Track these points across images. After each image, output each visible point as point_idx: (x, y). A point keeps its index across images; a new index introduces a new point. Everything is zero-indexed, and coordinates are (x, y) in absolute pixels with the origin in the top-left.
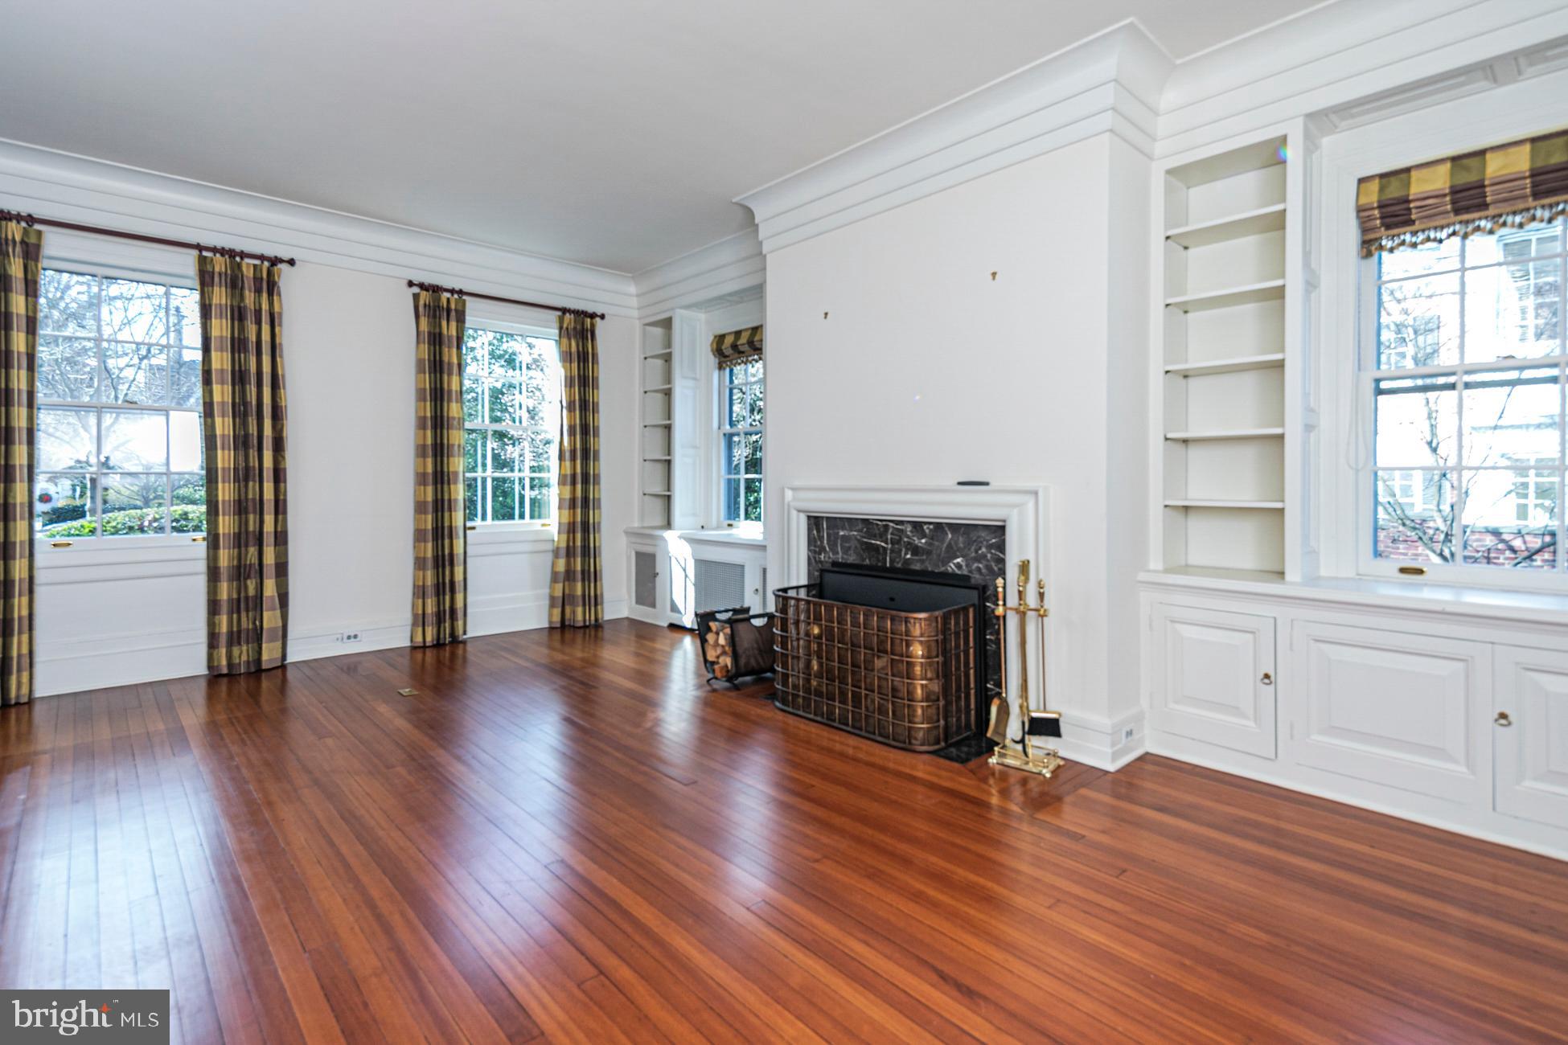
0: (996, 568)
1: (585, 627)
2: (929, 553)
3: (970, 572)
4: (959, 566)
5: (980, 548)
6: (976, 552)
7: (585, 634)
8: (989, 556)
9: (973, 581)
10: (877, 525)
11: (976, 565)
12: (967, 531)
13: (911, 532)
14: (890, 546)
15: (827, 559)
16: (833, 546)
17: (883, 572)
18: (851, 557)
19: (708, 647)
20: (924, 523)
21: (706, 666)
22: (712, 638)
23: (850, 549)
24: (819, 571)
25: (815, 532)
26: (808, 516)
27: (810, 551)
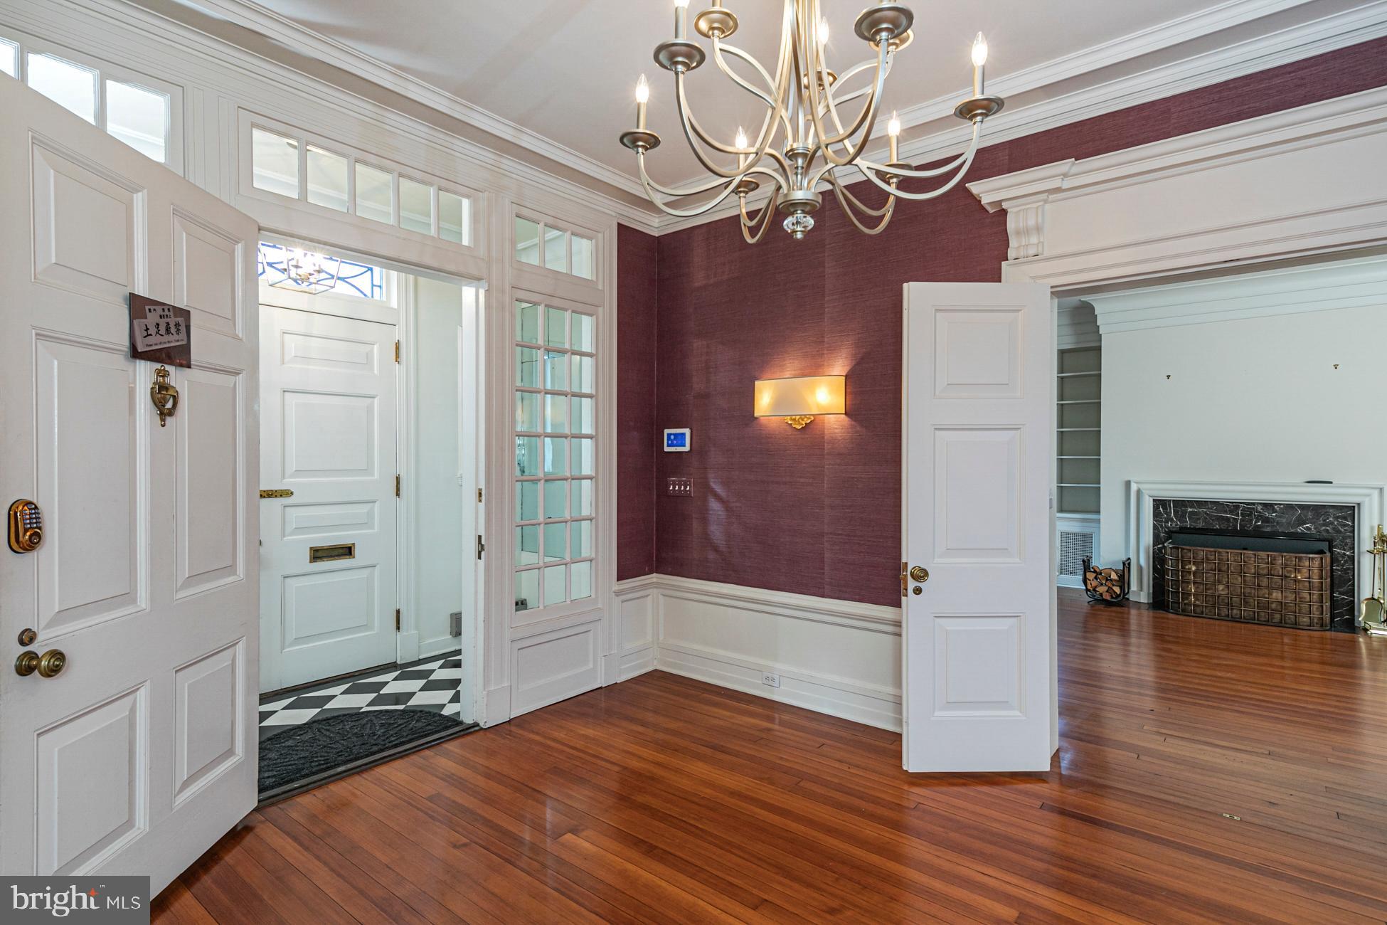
0: (1342, 530)
2: (1280, 522)
3: (1318, 532)
4: (1308, 529)
5: (1328, 519)
6: (1325, 521)
8: (1336, 523)
9: (1320, 537)
10: (1223, 504)
11: (1324, 528)
12: (1316, 509)
13: (1262, 509)
14: (1240, 517)
15: (1173, 525)
16: (1181, 517)
17: (1235, 533)
18: (1201, 525)
19: (1088, 581)
20: (1276, 504)
21: (1089, 593)
22: (1090, 576)
23: (1199, 519)
24: (1166, 532)
25: (1161, 509)
26: (1154, 500)
27: (1156, 521)
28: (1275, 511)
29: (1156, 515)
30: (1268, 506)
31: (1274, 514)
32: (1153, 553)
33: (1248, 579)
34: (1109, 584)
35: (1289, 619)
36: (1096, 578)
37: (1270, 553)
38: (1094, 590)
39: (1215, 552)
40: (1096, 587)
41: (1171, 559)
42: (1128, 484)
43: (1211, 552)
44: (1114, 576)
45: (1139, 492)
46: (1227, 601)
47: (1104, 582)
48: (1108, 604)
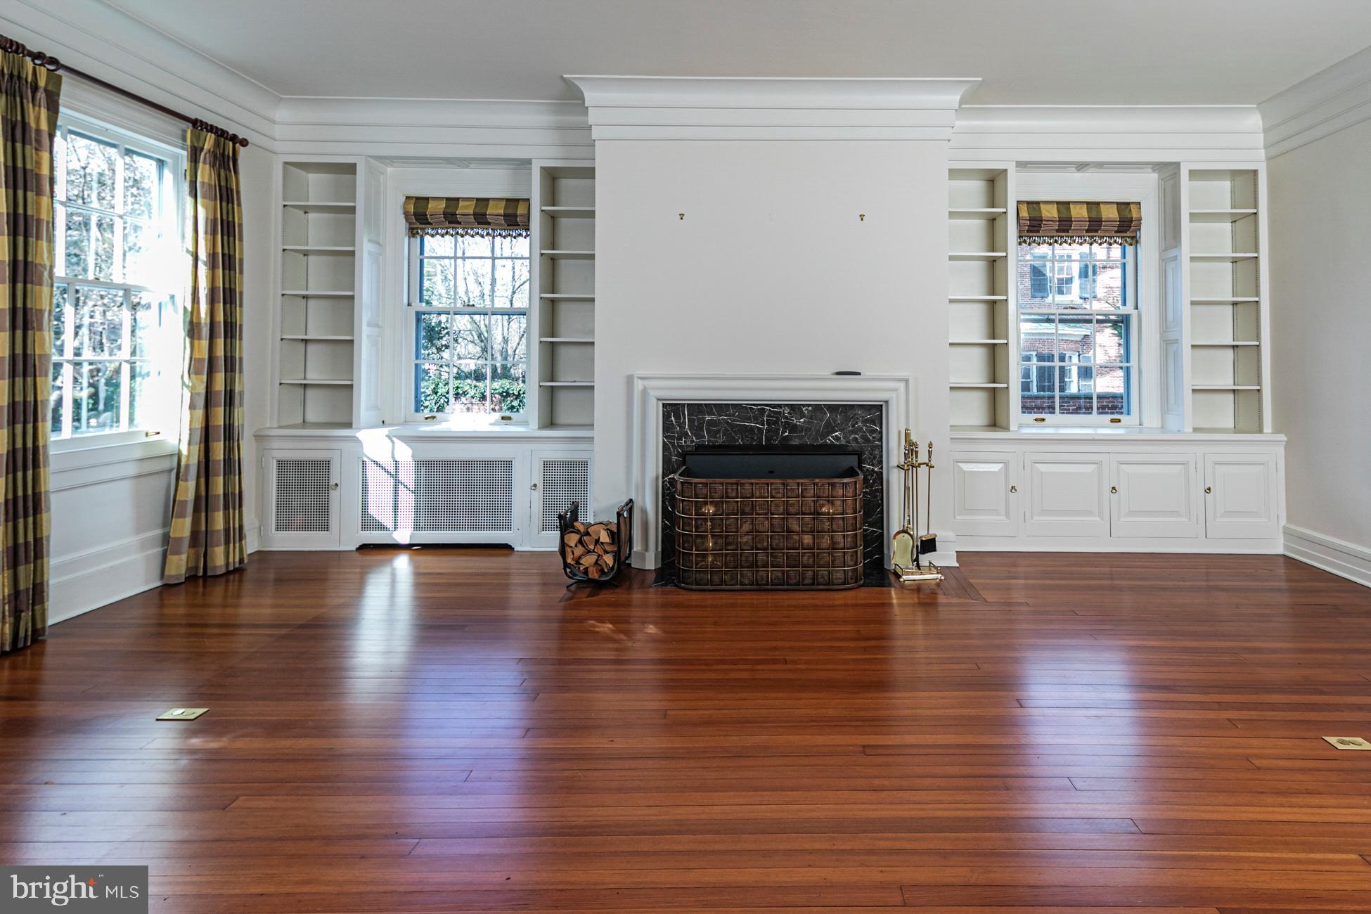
0: (871, 438)
1: (228, 573)
2: (808, 430)
3: (847, 442)
4: (837, 438)
5: (857, 423)
6: (853, 426)
7: (227, 581)
8: (864, 428)
9: (850, 449)
10: (751, 409)
11: (853, 436)
12: (844, 411)
13: (789, 413)
14: (766, 426)
15: (688, 443)
16: (697, 430)
17: (760, 450)
18: (721, 440)
19: (568, 550)
20: (804, 405)
21: (568, 570)
22: (572, 539)
23: (718, 431)
24: (679, 455)
25: (673, 419)
26: (663, 404)
27: (666, 437)
28: (803, 416)
29: (667, 428)
30: (795, 408)
31: (802, 420)
32: (663, 486)
33: (776, 522)
34: (599, 550)
35: (823, 577)
36: (580, 542)
37: (800, 481)
38: (578, 563)
39: (737, 484)
40: (580, 558)
41: (683, 501)
42: (630, 379)
43: (732, 484)
44: (604, 537)
45: (644, 392)
46: (751, 559)
47: (592, 547)
48: (597, 586)
